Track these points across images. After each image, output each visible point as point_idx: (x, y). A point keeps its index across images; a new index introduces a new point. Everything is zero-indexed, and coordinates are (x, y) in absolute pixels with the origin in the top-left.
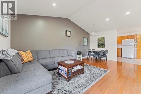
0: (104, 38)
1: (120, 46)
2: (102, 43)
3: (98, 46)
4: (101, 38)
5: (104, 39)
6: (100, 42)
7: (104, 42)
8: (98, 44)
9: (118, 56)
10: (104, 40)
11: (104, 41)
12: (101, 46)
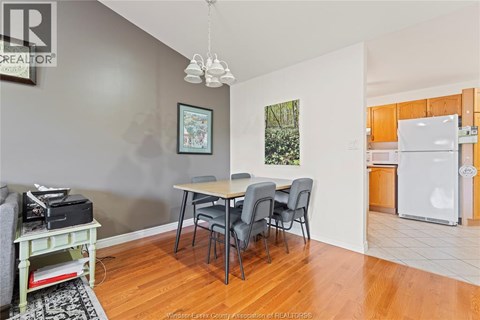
0: (295, 103)
1: (392, 152)
2: (287, 138)
3: (267, 153)
4: (281, 106)
5: (296, 113)
6: (278, 133)
7: (297, 133)
8: (267, 145)
9: (372, 208)
10: (296, 119)
11: (296, 126)
12: (282, 153)
